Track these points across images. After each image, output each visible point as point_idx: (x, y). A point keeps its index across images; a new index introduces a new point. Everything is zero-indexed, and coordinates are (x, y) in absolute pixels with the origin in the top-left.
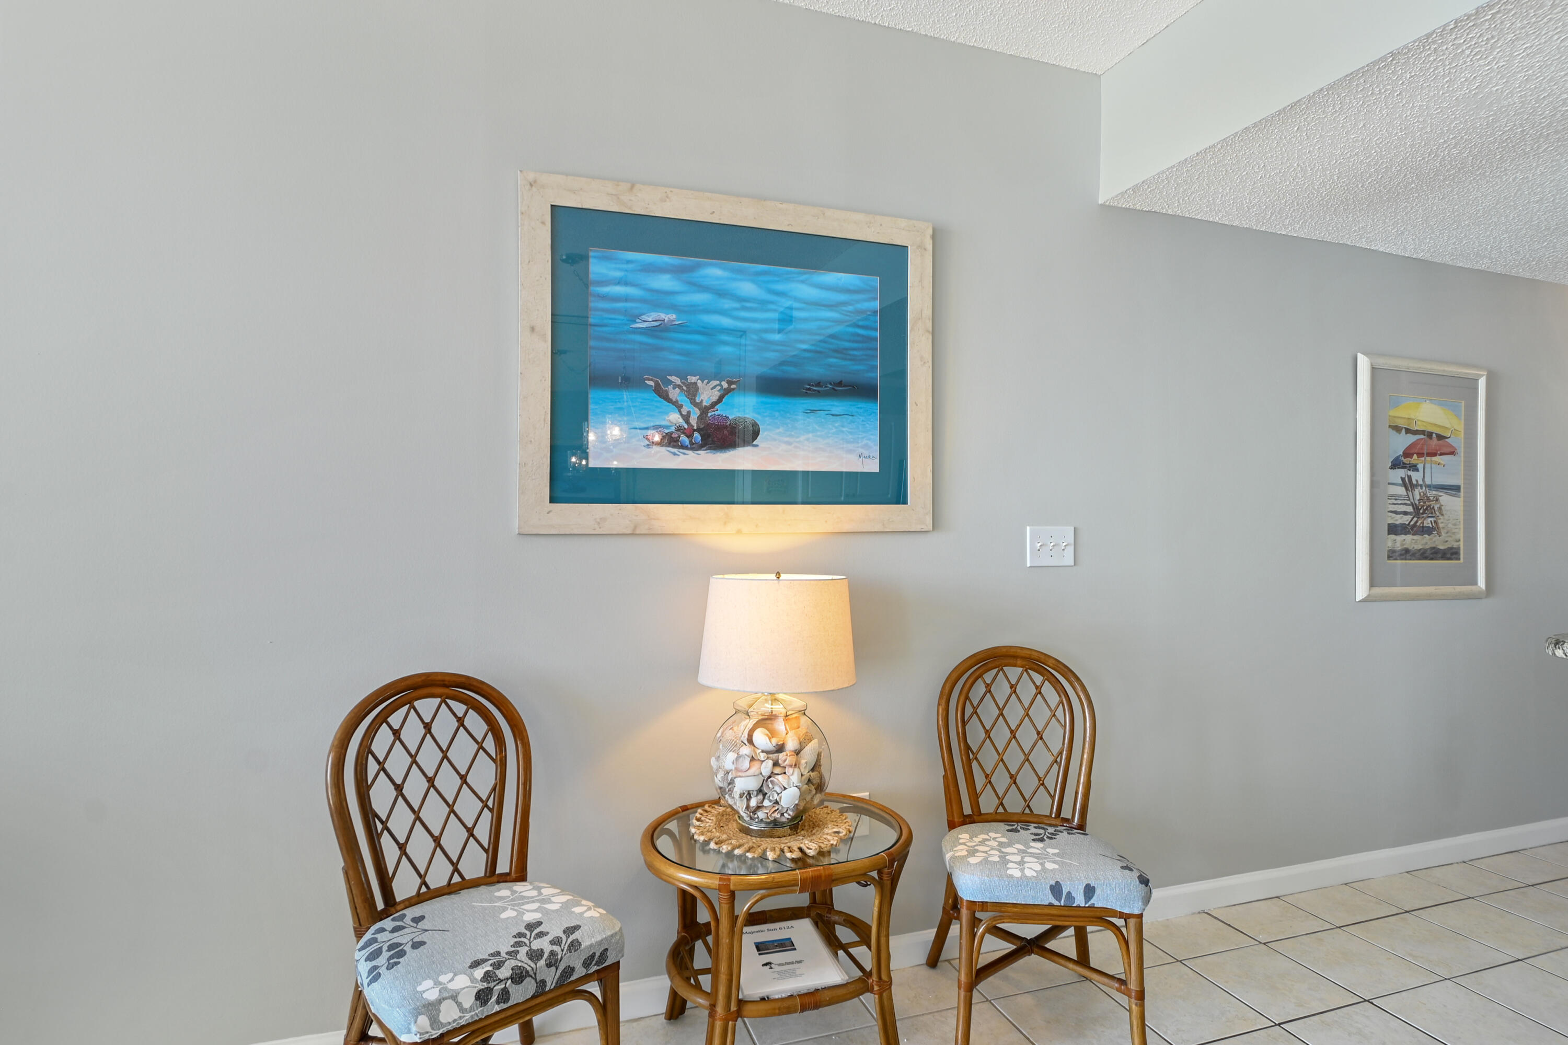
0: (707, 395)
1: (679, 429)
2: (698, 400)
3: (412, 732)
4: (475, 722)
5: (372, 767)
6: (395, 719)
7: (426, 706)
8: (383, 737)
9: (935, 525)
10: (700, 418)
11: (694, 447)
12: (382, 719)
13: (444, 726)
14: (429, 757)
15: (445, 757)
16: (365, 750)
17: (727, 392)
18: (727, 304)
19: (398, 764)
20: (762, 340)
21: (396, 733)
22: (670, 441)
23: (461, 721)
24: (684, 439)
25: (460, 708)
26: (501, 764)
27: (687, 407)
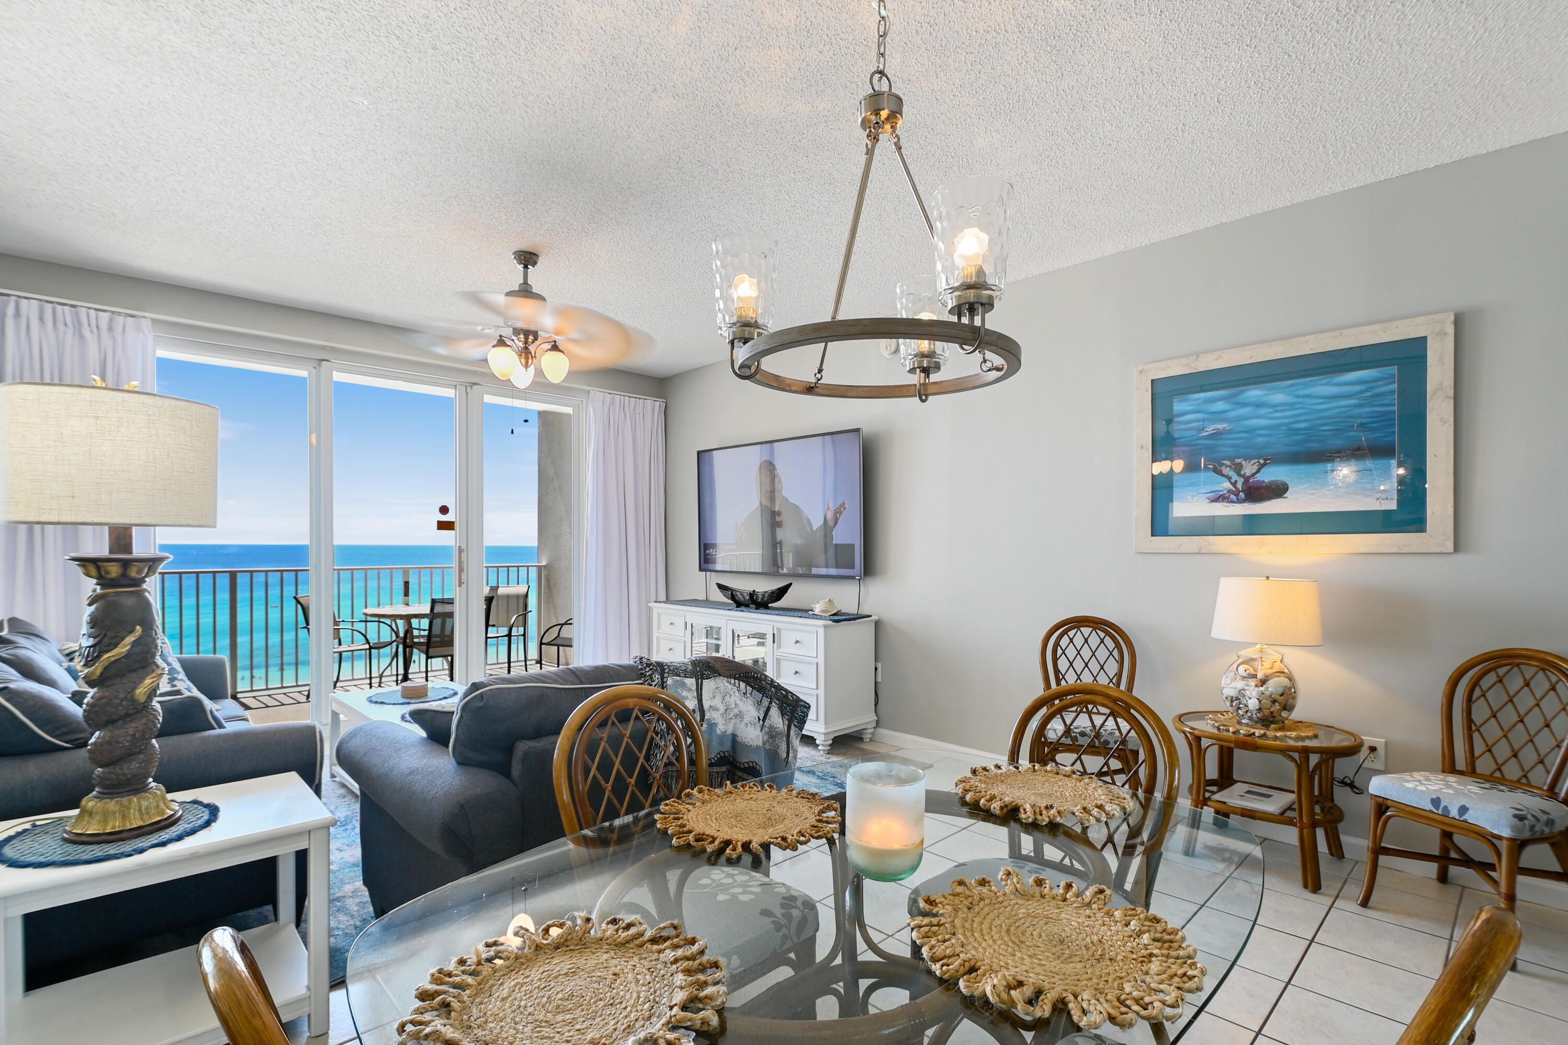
0: (1248, 469)
1: (1230, 491)
2: (1242, 473)
3: (1078, 640)
4: (1108, 641)
5: (1059, 651)
6: (1071, 633)
7: (1086, 631)
8: (1064, 641)
9: (1457, 548)
10: (1244, 483)
11: (1239, 501)
12: (1065, 633)
13: (1094, 640)
14: (1086, 652)
15: (1094, 654)
16: (1057, 644)
17: (1262, 466)
18: (1263, 411)
19: (1071, 652)
20: (1290, 429)
21: (1071, 640)
22: (1220, 498)
23: (1102, 641)
24: (1233, 497)
25: (1102, 635)
26: (1121, 663)
27: (1235, 477)
